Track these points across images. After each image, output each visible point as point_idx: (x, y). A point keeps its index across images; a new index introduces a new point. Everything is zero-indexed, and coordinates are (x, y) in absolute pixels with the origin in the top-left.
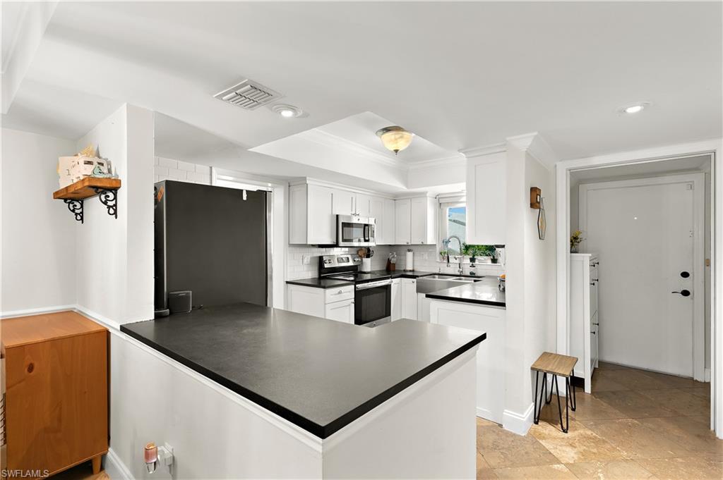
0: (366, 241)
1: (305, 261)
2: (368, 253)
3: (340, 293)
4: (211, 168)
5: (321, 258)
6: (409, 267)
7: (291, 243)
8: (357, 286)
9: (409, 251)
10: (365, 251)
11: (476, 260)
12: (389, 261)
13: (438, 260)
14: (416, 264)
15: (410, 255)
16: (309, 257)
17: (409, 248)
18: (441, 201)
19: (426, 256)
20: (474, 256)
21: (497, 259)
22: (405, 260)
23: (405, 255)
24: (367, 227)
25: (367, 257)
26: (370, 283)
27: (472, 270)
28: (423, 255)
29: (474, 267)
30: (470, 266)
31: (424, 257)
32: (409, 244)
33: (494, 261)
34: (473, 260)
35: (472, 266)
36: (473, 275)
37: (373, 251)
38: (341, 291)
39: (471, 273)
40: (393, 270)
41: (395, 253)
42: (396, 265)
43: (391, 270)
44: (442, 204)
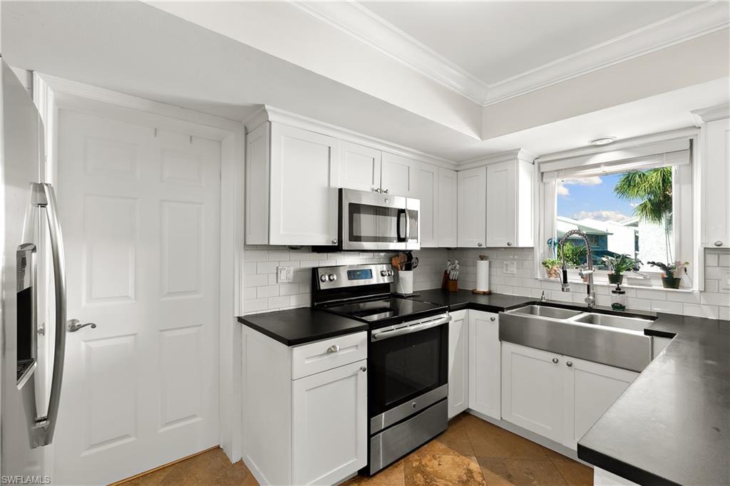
0: (401, 240)
1: (283, 276)
2: (407, 260)
3: (330, 351)
4: (31, 72)
5: (315, 271)
6: (482, 287)
7: (247, 243)
8: (374, 332)
9: (482, 258)
10: (403, 258)
11: (624, 280)
12: (446, 275)
13: (539, 277)
14: (495, 280)
15: (483, 266)
16: (292, 269)
17: (482, 253)
18: (544, 168)
19: (513, 269)
20: (618, 271)
21: (679, 280)
22: (476, 274)
23: (475, 265)
24: (402, 214)
25: (406, 270)
26: (404, 324)
27: (618, 299)
28: (507, 265)
29: (623, 293)
30: (614, 292)
31: (509, 269)
32: (484, 246)
33: (671, 281)
34: (615, 278)
35: (619, 291)
36: (619, 310)
37: (417, 258)
38: (334, 347)
39: (614, 306)
40: (453, 292)
41: (457, 262)
42: (458, 282)
43: (451, 290)
44: (545, 174)
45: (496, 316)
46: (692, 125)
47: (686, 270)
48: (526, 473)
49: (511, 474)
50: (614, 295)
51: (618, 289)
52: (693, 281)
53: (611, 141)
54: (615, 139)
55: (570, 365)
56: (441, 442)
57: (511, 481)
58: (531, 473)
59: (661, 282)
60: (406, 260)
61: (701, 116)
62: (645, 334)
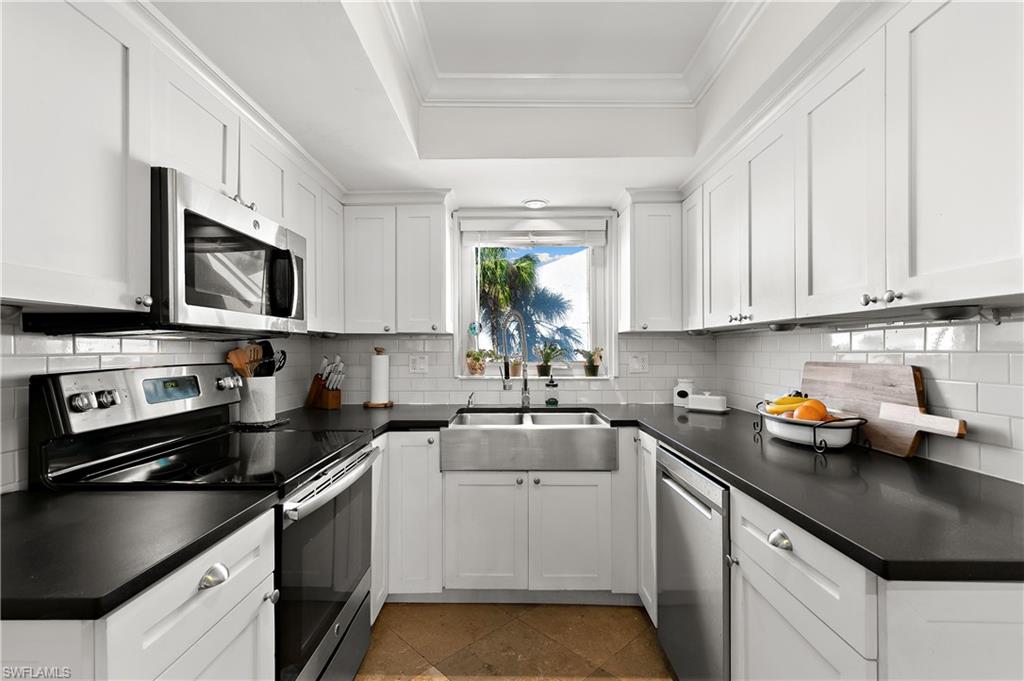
0: (277, 311)
2: (262, 356)
3: (205, 586)
5: (43, 384)
6: (380, 397)
9: (379, 352)
11: (553, 371)
12: (319, 383)
14: (396, 386)
15: (381, 364)
17: (377, 343)
18: (465, 226)
20: (545, 360)
21: (597, 367)
22: (370, 379)
23: (369, 362)
25: (262, 374)
27: (551, 393)
28: (414, 361)
29: (556, 386)
30: (547, 385)
31: (418, 367)
32: (392, 332)
33: (592, 370)
34: (544, 370)
35: (552, 384)
36: (552, 406)
37: (283, 353)
38: (212, 571)
39: (548, 402)
40: (335, 409)
41: (338, 358)
42: (342, 393)
43: (330, 407)
44: (464, 235)
45: (433, 435)
46: (608, 205)
47: (601, 357)
48: (504, 651)
49: (491, 663)
50: (548, 389)
51: (552, 381)
52: (609, 367)
53: (544, 205)
54: (549, 205)
55: (537, 482)
56: (371, 672)
57: (496, 675)
58: (509, 648)
59: (583, 371)
60: (260, 355)
61: (631, 195)
62: (612, 425)
